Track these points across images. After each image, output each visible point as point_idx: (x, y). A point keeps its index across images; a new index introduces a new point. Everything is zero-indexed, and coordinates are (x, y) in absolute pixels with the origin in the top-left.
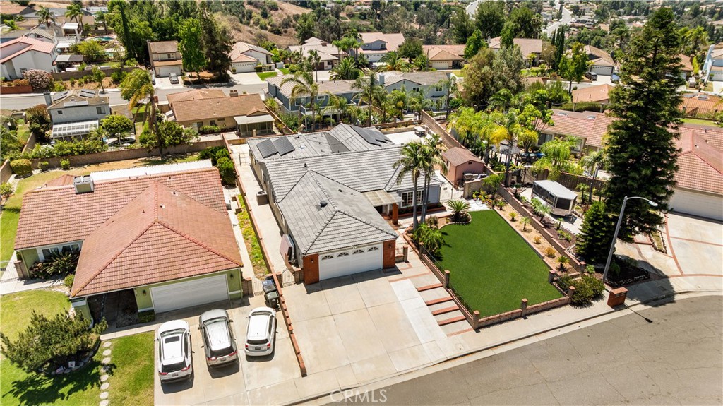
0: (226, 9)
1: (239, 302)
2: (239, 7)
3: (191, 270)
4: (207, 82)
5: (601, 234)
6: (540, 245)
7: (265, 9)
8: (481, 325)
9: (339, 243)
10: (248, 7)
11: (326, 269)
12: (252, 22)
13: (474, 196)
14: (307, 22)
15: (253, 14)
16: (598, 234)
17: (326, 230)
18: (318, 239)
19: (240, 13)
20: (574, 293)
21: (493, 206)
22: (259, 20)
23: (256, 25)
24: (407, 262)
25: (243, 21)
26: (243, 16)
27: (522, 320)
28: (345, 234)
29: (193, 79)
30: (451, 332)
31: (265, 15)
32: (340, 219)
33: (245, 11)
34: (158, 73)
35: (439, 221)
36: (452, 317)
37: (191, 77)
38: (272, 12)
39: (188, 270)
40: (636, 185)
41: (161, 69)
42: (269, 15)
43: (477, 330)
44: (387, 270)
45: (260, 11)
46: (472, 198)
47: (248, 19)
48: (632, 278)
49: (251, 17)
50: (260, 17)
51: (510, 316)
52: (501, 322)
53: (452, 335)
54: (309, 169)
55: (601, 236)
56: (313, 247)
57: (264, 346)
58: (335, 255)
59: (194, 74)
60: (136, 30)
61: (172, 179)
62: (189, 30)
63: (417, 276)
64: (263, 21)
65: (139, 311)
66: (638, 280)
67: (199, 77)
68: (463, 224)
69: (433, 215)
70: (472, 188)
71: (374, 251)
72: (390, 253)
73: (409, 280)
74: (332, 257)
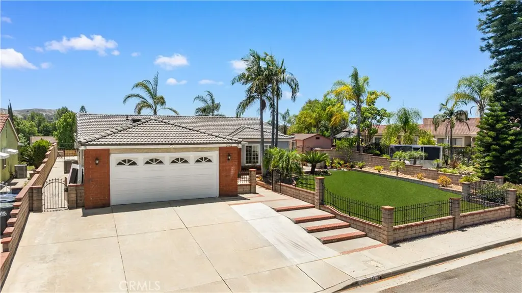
8: (397, 236)
9: (147, 140)
13: (328, 164)
17: (130, 130)
18: (114, 135)
24: (255, 194)
30: (348, 249)
43: (393, 245)
44: (226, 198)
51: (439, 226)
52: (426, 236)
53: (351, 252)
71: (204, 164)
72: (230, 170)
73: (260, 203)
74: (134, 164)
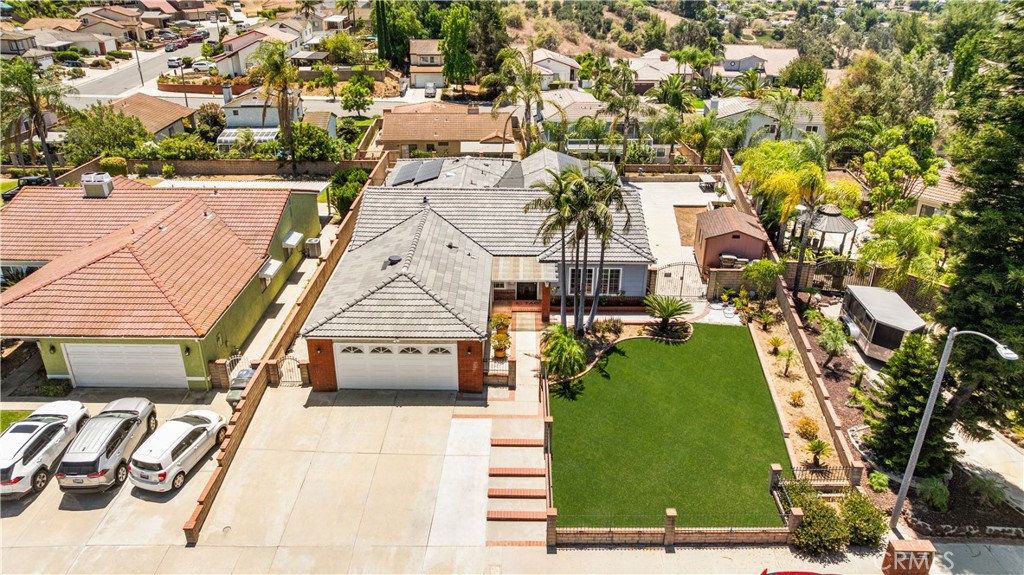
0: (577, 17)
1: (199, 396)
2: (595, 14)
3: (126, 327)
4: (474, 98)
5: (911, 408)
6: (798, 410)
7: (630, 19)
8: (564, 539)
9: (373, 327)
10: (607, 15)
11: (348, 369)
12: (609, 35)
13: (725, 297)
14: (656, 28)
15: (614, 25)
16: (905, 408)
17: (364, 302)
18: (342, 315)
19: (596, 23)
20: (801, 524)
21: (750, 320)
22: (619, 33)
23: (615, 41)
24: (513, 388)
25: (598, 33)
26: (599, 27)
27: (661, 552)
28: (392, 315)
29: (457, 94)
30: (500, 537)
31: (629, 27)
32: (401, 289)
33: (602, 20)
34: (413, 82)
35: (625, 328)
36: (521, 509)
37: (455, 90)
38: (641, 23)
39: (121, 326)
40: (989, 307)
41: (419, 76)
42: (635, 28)
43: (552, 548)
44: (465, 395)
45: (623, 21)
46: (721, 301)
47: (604, 32)
48: (982, 525)
49: (609, 29)
50: (621, 29)
51: (636, 538)
52: (612, 545)
53: (498, 544)
54: (428, 207)
55: (912, 413)
56: (326, 326)
57: (154, 476)
58: (366, 347)
59: (459, 87)
60: (399, 22)
61: (218, 195)
62: (454, 21)
63: (511, 417)
64: (626, 36)
65: (49, 376)
66: (996, 535)
67: (463, 90)
68: (667, 343)
69: (616, 317)
70: (725, 282)
71: (440, 356)
72: (471, 365)
73: (490, 420)
74: (360, 351)
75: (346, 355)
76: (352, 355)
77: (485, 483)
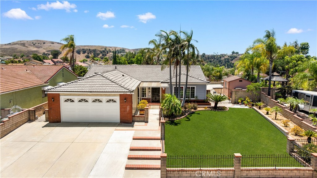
9: (80, 89)
17: (79, 82)
18: (67, 85)
21: (253, 106)
24: (146, 122)
36: (146, 164)
44: (123, 124)
56: (58, 88)
63: (145, 130)
70: (239, 96)
72: (126, 108)
73: (134, 131)
74: (73, 101)
75: (66, 103)
76: (69, 103)
77: (128, 153)
